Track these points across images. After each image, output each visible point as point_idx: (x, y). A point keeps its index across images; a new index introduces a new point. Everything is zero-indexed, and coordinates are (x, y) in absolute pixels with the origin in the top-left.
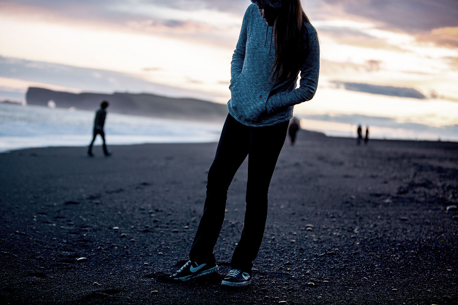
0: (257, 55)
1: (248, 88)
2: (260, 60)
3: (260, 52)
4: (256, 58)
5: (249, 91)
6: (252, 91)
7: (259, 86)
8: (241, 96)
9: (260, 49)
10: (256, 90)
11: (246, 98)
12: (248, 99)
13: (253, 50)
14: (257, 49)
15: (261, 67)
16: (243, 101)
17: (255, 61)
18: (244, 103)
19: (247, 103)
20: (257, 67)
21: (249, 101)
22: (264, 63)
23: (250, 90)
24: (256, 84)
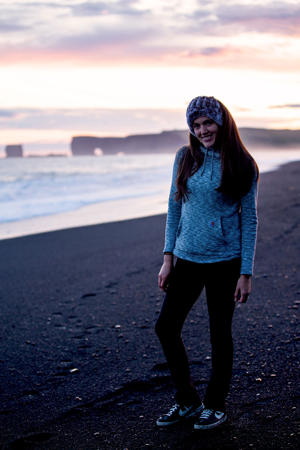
0: (199, 187)
1: (196, 221)
2: (203, 191)
3: (201, 183)
4: (198, 190)
5: (199, 223)
6: (201, 221)
7: (208, 214)
8: (193, 231)
9: (201, 180)
10: (205, 220)
11: (199, 230)
12: (201, 229)
13: (193, 184)
14: (197, 182)
15: (206, 196)
16: (196, 234)
17: (197, 194)
18: (198, 235)
19: (201, 233)
20: (201, 198)
21: (202, 231)
22: (208, 192)
23: (200, 221)
24: (204, 214)
